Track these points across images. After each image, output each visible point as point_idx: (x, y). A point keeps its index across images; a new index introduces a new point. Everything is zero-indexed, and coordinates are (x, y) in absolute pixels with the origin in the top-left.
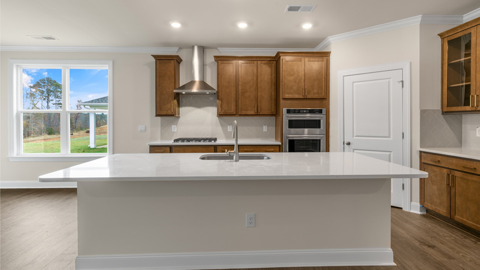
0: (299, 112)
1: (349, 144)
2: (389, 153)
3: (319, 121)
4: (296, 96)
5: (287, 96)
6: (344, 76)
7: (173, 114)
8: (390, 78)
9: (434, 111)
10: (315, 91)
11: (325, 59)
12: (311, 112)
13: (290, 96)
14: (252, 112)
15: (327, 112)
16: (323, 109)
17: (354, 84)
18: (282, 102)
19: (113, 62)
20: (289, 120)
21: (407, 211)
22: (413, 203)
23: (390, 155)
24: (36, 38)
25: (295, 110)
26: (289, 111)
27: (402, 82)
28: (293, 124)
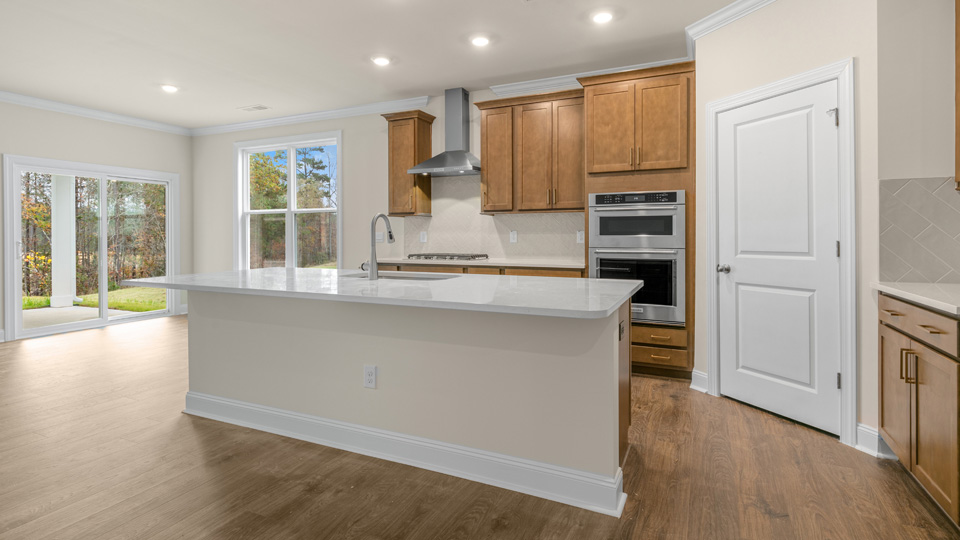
0: (623, 199)
1: (728, 270)
2: (811, 293)
3: (669, 219)
4: (617, 167)
5: (597, 168)
6: (717, 113)
7: (413, 211)
8: (811, 106)
9: (928, 182)
10: (660, 152)
11: (683, 78)
12: (650, 198)
13: (605, 168)
14: (543, 205)
15: (691, 198)
16: (678, 192)
17: (738, 127)
18: (588, 180)
19: (342, 132)
20: (601, 218)
21: (849, 445)
22: (863, 427)
23: (810, 299)
24: (249, 110)
25: (614, 196)
26: (600, 200)
27: (837, 110)
28: (608, 226)
